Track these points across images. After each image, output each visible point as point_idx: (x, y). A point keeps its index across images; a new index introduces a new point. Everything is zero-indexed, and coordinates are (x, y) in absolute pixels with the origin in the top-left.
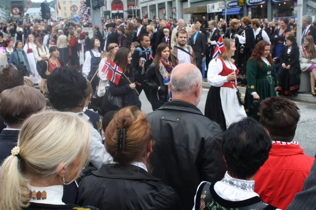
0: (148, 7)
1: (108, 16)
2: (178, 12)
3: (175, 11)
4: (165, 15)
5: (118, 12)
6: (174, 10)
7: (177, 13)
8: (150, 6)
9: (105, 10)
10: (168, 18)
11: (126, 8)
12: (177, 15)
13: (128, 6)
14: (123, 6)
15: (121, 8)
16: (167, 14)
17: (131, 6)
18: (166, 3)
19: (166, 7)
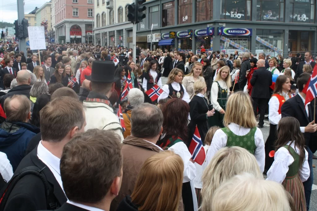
0: (101, 34)
1: (63, 41)
2: (125, 40)
3: (123, 39)
4: (114, 43)
5: (76, 37)
6: (122, 38)
7: (124, 41)
8: (102, 33)
9: (61, 35)
10: (117, 45)
11: (84, 34)
12: (124, 43)
13: (86, 32)
14: (81, 31)
16: (116, 42)
17: (89, 32)
18: (116, 31)
19: (116, 35)
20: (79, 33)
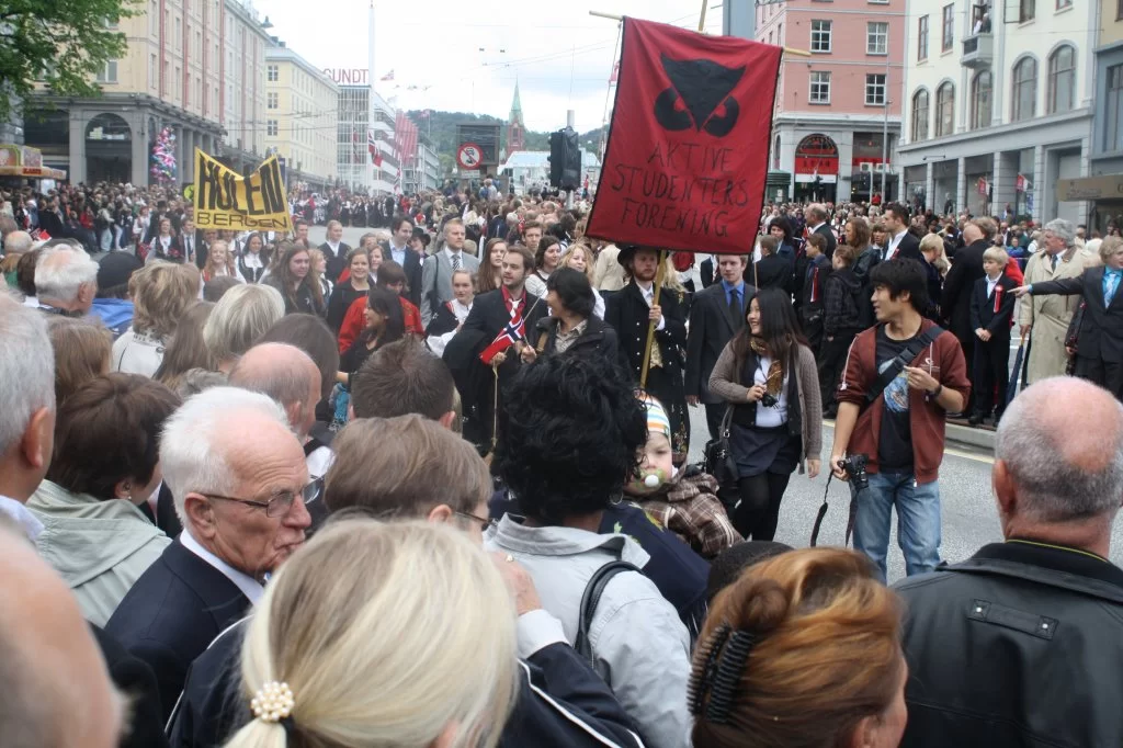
0: (930, 167)
1: (780, 193)
2: (1041, 190)
3: (1030, 187)
4: (990, 199)
5: (818, 179)
6: (1026, 182)
7: (1036, 195)
8: (934, 164)
10: (1000, 211)
11: (846, 168)
12: (1036, 204)
13: (855, 162)
14: (837, 158)
15: (831, 165)
16: (995, 198)
17: (865, 161)
18: (997, 157)
19: (996, 173)
20: (828, 164)
